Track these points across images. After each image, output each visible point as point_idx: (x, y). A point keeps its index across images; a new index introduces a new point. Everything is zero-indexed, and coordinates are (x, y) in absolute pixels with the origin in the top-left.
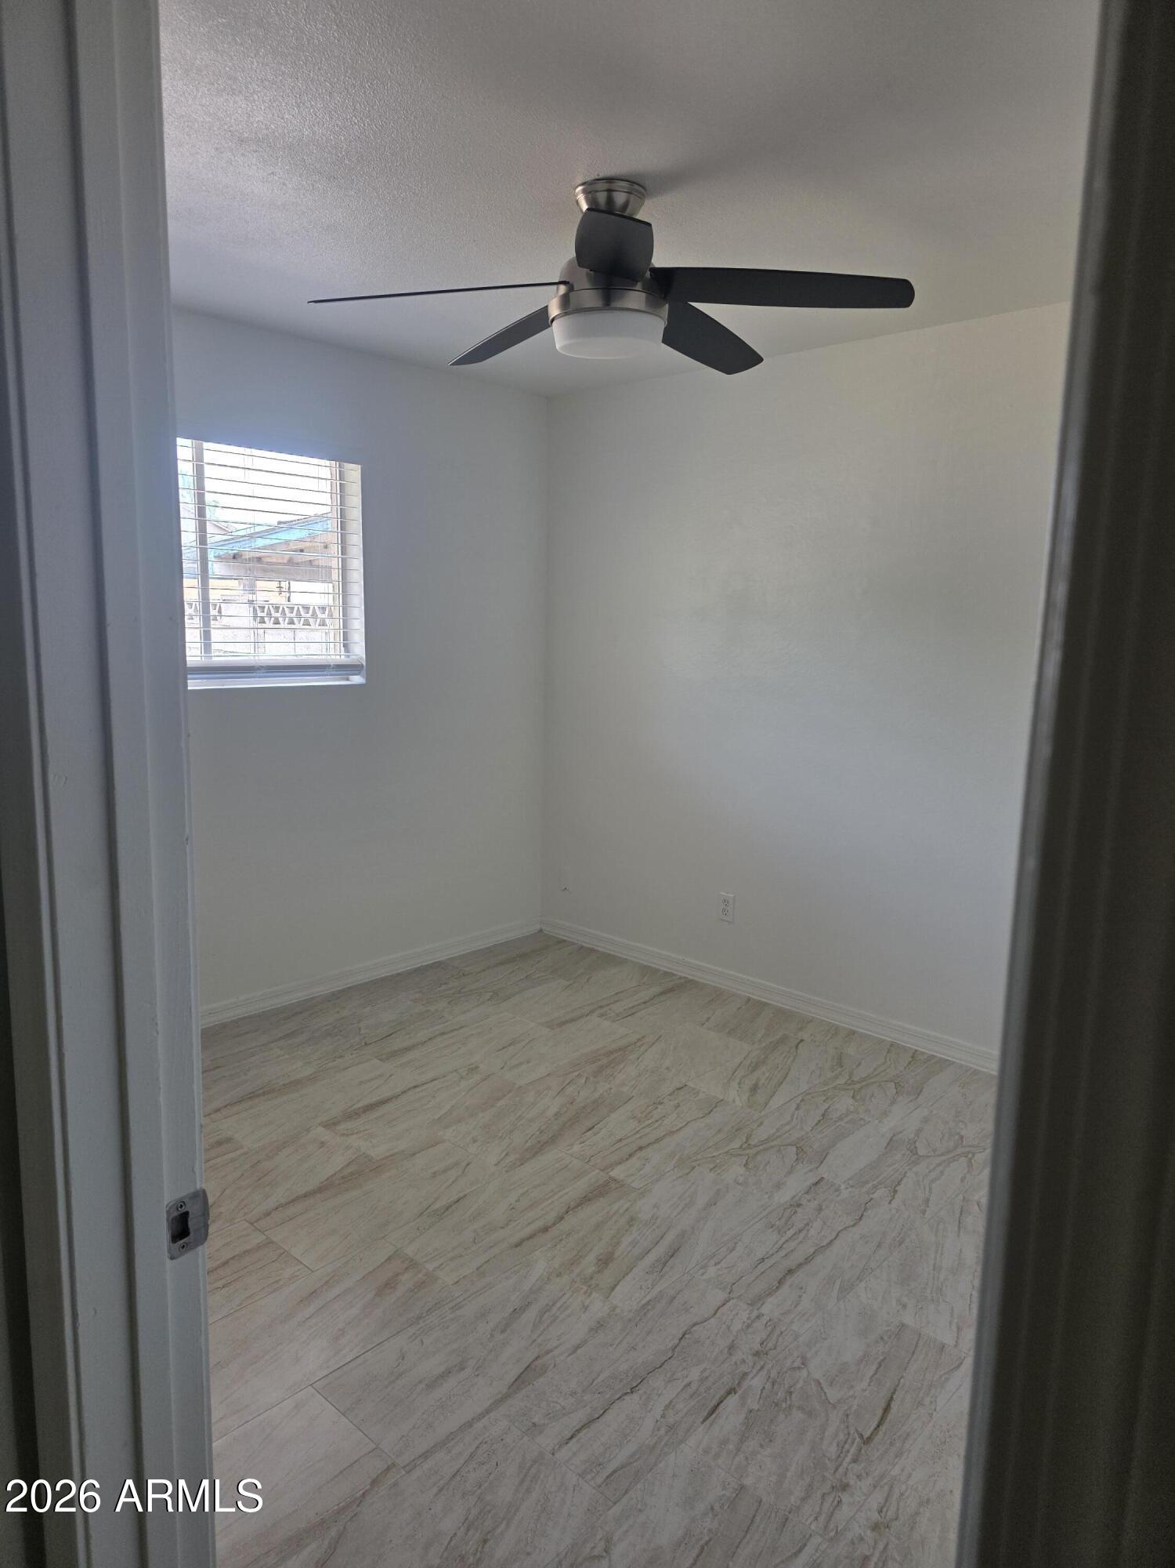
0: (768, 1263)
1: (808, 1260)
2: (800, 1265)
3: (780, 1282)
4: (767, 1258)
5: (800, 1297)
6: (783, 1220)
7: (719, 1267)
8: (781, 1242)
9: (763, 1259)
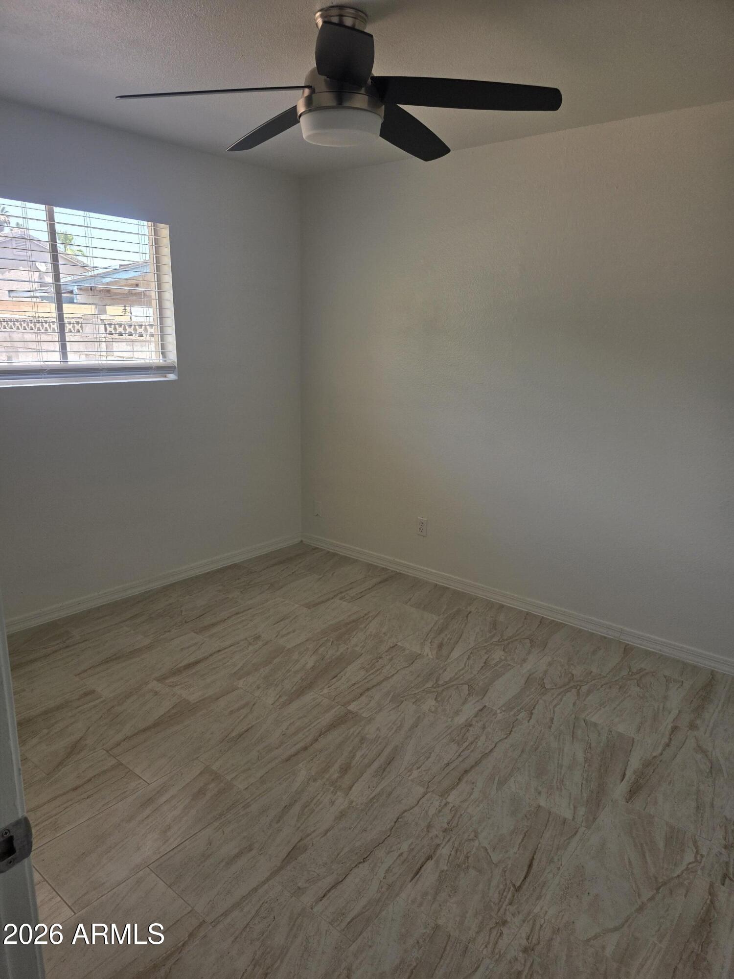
0: (452, 766)
1: (477, 763)
2: (472, 767)
3: (459, 779)
4: (451, 762)
5: (473, 789)
6: (460, 736)
7: (419, 770)
8: (460, 751)
9: (448, 763)
